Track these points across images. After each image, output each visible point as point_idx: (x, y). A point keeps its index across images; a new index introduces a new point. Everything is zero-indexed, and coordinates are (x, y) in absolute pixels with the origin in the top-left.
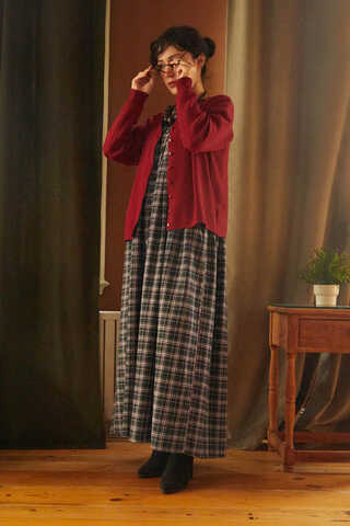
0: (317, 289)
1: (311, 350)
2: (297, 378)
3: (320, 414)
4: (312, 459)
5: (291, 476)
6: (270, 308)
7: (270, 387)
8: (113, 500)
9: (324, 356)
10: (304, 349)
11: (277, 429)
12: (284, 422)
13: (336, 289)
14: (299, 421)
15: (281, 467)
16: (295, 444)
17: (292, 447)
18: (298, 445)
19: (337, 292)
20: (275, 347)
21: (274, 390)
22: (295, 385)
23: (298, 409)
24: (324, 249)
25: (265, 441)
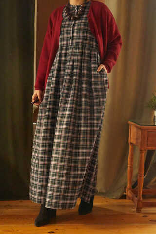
5: (141, 215)
7: (128, 165)
8: (49, 232)
10: (150, 148)
15: (135, 209)
20: (131, 144)
21: (130, 167)
25: (125, 193)
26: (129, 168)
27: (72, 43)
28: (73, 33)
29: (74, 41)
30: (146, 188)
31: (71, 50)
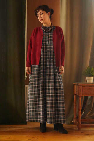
0: (87, 78)
1: (86, 95)
2: (82, 104)
3: (88, 114)
4: (86, 127)
5: (80, 132)
6: (74, 83)
7: (74, 106)
8: (29, 139)
9: (89, 97)
10: (84, 95)
11: (76, 118)
12: (78, 116)
13: (92, 78)
14: (82, 116)
15: (77, 129)
16: (81, 122)
17: (80, 123)
18: (82, 123)
19: (93, 79)
20: (75, 94)
22: (81, 106)
23: (82, 113)
24: (89, 66)
25: (73, 122)
26: (74, 108)
27: (48, 43)
28: (49, 38)
29: (49, 42)
30: (84, 118)
31: (48, 46)
